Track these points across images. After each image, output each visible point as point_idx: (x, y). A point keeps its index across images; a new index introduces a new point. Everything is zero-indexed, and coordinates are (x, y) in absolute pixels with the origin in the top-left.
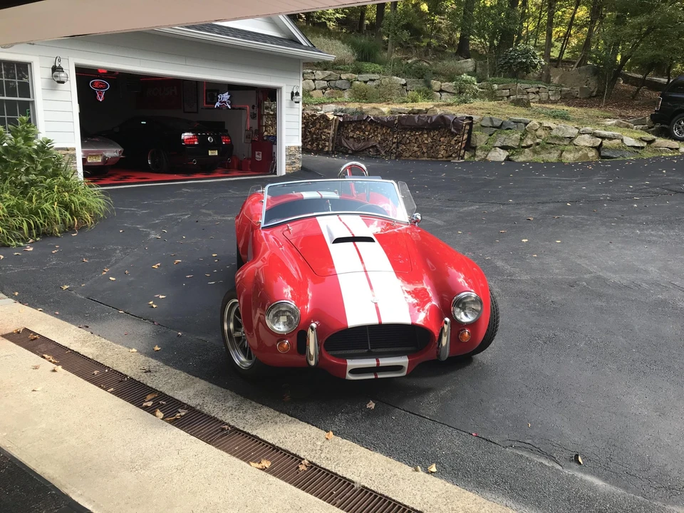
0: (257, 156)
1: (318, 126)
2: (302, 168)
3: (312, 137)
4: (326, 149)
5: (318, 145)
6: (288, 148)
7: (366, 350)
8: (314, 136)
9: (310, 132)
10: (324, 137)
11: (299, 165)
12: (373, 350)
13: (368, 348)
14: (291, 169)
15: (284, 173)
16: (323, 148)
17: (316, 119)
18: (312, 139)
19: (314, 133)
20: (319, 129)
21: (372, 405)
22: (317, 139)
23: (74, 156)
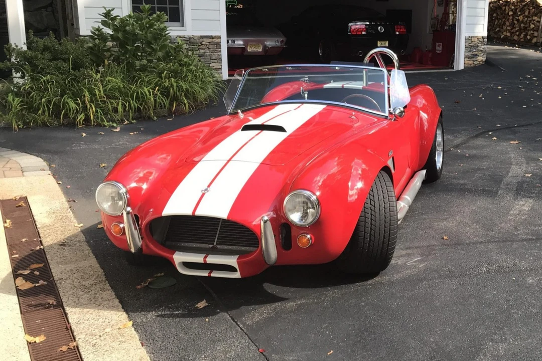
0: (437, 48)
1: (527, 13)
2: (487, 62)
3: (520, 26)
4: (534, 40)
5: (526, 36)
6: (469, 39)
7: (211, 246)
8: (522, 25)
9: (518, 20)
10: (532, 26)
11: (482, 58)
12: (218, 246)
13: (213, 244)
14: (471, 62)
15: (462, 67)
16: (531, 40)
17: (525, 6)
18: (520, 29)
19: (522, 22)
20: (528, 17)
21: (202, 305)
22: (525, 28)
23: (218, 45)
